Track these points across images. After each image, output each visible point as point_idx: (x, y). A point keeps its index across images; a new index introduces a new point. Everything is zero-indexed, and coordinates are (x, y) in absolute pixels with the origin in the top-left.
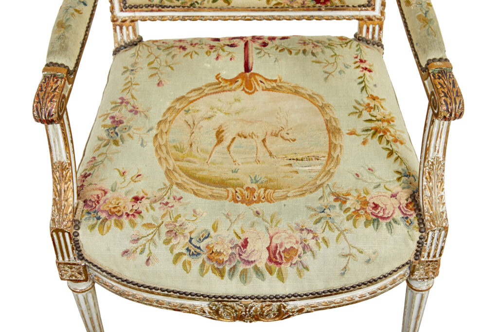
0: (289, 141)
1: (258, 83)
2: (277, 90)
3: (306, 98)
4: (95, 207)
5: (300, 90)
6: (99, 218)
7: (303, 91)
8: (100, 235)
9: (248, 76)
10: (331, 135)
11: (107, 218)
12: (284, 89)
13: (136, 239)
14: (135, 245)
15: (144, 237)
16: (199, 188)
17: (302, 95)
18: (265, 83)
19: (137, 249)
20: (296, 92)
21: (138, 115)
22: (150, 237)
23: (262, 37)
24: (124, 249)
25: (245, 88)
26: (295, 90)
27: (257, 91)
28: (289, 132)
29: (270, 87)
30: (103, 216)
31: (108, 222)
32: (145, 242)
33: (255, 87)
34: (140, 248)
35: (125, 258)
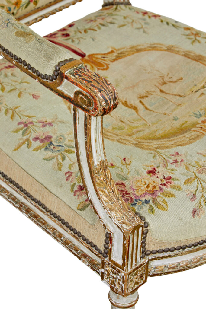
0: (179, 81)
1: (102, 60)
2: (122, 56)
3: (149, 50)
4: (131, 198)
5: (139, 48)
6: (147, 202)
7: (143, 47)
8: (165, 212)
9: (89, 59)
10: (200, 61)
11: (154, 197)
12: (127, 53)
13: (192, 196)
14: (197, 201)
15: (196, 191)
16: (175, 141)
17: (145, 50)
18: (108, 57)
19: (200, 203)
20: (138, 51)
21: (54, 125)
22: (200, 188)
23: (72, 24)
24: (191, 210)
25: (99, 68)
26: (136, 49)
27: (109, 64)
28: (170, 76)
29: (114, 58)
30: (148, 197)
31: (158, 199)
32: (201, 194)
33: (104, 63)
34: (202, 200)
35: (196, 217)
